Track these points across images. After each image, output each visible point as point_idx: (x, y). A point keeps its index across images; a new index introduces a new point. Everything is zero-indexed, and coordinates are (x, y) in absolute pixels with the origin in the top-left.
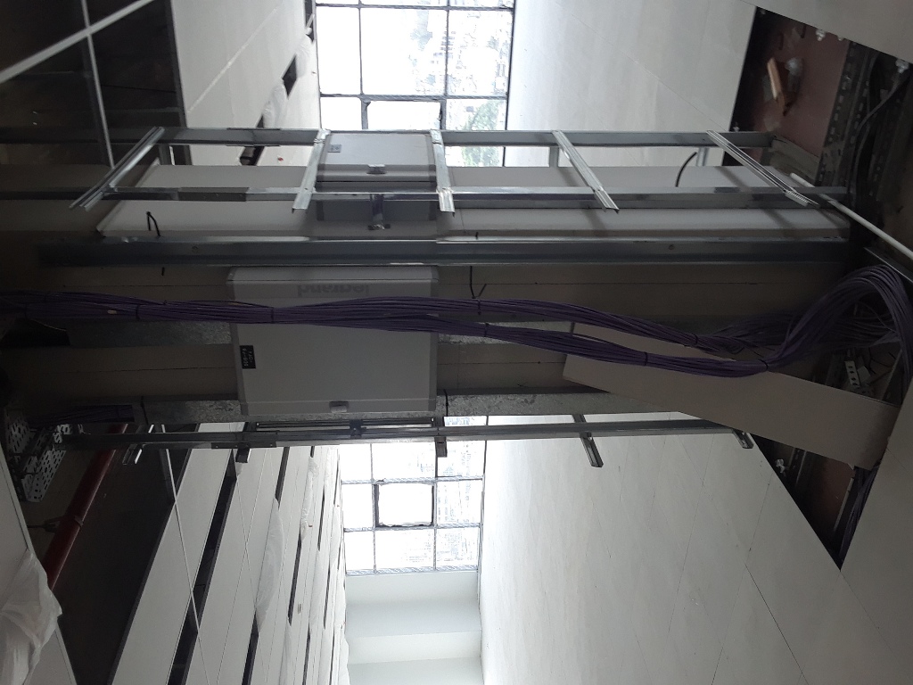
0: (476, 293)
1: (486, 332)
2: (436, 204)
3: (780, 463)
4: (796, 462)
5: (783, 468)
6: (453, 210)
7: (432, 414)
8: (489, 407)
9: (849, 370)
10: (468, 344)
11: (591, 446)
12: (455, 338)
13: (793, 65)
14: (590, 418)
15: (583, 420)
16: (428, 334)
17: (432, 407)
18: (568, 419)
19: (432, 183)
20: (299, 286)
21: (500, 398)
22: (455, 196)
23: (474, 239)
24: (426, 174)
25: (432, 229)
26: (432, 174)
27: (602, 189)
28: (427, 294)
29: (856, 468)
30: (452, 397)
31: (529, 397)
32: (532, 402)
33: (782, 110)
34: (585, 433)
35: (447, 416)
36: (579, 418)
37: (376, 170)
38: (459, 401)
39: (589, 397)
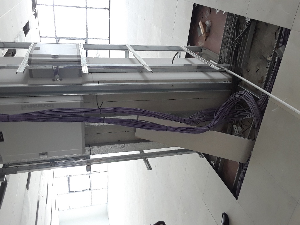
0: (99, 105)
1: (104, 121)
2: (81, 70)
3: (212, 162)
4: (218, 161)
5: (214, 164)
6: (88, 72)
7: (84, 155)
8: (107, 150)
9: (234, 128)
10: (97, 126)
11: (147, 162)
12: (92, 124)
13: (207, 23)
14: (146, 151)
15: (143, 152)
16: (80, 123)
17: (84, 151)
18: (138, 152)
19: (79, 62)
20: (22, 105)
21: (111, 146)
22: (88, 67)
23: (97, 84)
24: (77, 59)
25: (80, 80)
26: (79, 58)
27: (146, 64)
28: (79, 107)
29: (240, 163)
30: (92, 147)
31: (123, 145)
32: (124, 147)
33: (205, 39)
34: (144, 157)
35: (90, 155)
36: (142, 151)
37: (55, 57)
38: (95, 148)
39: (145, 143)
